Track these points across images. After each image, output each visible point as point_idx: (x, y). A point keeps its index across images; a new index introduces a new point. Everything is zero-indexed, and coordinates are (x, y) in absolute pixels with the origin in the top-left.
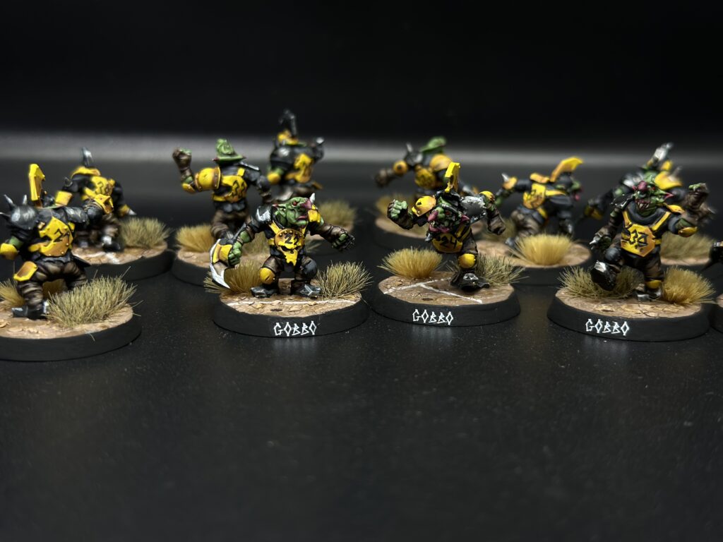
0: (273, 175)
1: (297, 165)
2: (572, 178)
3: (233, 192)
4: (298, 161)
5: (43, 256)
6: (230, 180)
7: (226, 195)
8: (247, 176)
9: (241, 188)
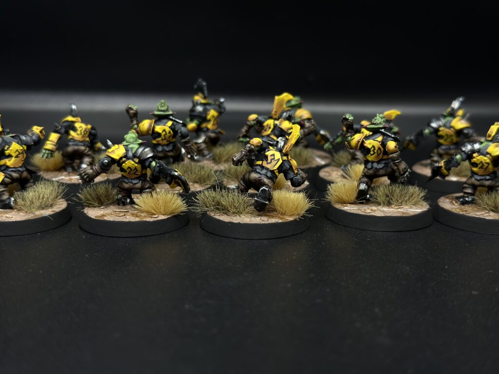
0: (192, 125)
1: (209, 117)
2: (392, 124)
3: (163, 137)
4: (209, 114)
5: (8, 167)
6: (160, 129)
7: (158, 139)
8: (173, 127)
9: (168, 135)
